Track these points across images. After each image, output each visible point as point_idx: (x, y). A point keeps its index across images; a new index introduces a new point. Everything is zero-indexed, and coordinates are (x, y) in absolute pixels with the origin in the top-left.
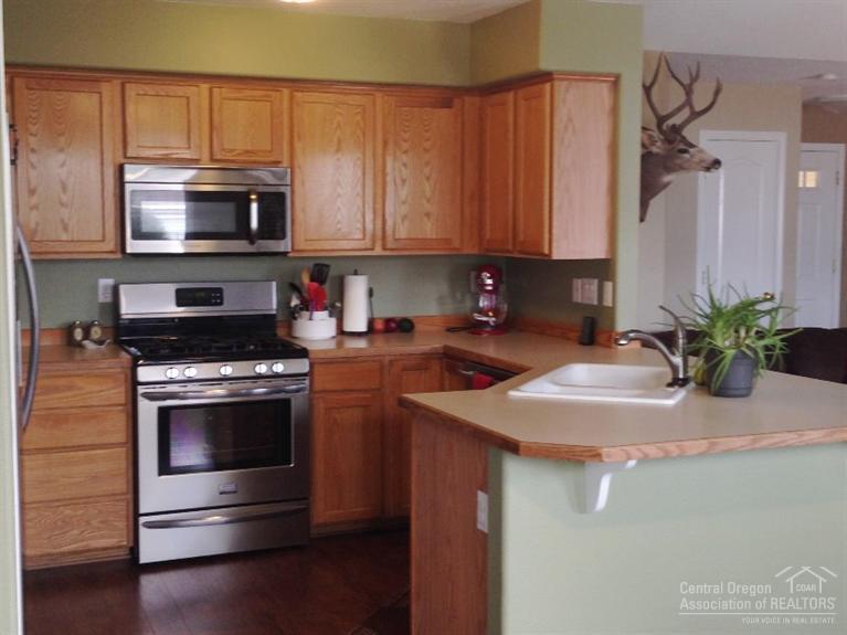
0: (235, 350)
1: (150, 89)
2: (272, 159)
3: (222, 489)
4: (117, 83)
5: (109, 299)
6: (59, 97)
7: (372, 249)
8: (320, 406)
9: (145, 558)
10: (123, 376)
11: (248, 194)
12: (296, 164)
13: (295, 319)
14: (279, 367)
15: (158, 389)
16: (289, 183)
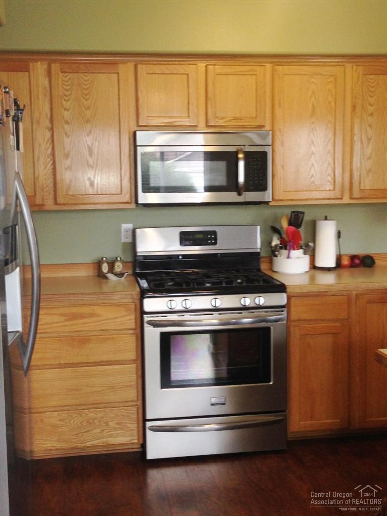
0: (224, 285)
1: (157, 69)
2: (257, 124)
3: (214, 401)
4: (131, 65)
5: (130, 240)
6: (86, 78)
7: (341, 199)
8: (295, 333)
9: (151, 455)
10: (133, 307)
11: (236, 153)
12: (276, 128)
13: (276, 256)
14: (261, 300)
15: (160, 318)
16: (271, 144)
